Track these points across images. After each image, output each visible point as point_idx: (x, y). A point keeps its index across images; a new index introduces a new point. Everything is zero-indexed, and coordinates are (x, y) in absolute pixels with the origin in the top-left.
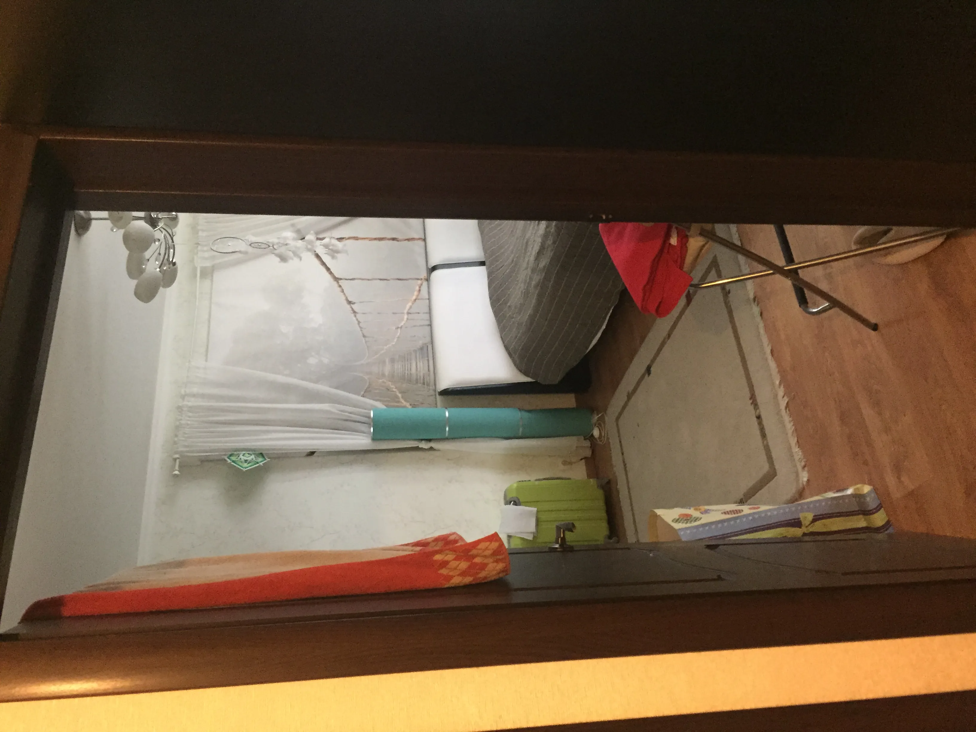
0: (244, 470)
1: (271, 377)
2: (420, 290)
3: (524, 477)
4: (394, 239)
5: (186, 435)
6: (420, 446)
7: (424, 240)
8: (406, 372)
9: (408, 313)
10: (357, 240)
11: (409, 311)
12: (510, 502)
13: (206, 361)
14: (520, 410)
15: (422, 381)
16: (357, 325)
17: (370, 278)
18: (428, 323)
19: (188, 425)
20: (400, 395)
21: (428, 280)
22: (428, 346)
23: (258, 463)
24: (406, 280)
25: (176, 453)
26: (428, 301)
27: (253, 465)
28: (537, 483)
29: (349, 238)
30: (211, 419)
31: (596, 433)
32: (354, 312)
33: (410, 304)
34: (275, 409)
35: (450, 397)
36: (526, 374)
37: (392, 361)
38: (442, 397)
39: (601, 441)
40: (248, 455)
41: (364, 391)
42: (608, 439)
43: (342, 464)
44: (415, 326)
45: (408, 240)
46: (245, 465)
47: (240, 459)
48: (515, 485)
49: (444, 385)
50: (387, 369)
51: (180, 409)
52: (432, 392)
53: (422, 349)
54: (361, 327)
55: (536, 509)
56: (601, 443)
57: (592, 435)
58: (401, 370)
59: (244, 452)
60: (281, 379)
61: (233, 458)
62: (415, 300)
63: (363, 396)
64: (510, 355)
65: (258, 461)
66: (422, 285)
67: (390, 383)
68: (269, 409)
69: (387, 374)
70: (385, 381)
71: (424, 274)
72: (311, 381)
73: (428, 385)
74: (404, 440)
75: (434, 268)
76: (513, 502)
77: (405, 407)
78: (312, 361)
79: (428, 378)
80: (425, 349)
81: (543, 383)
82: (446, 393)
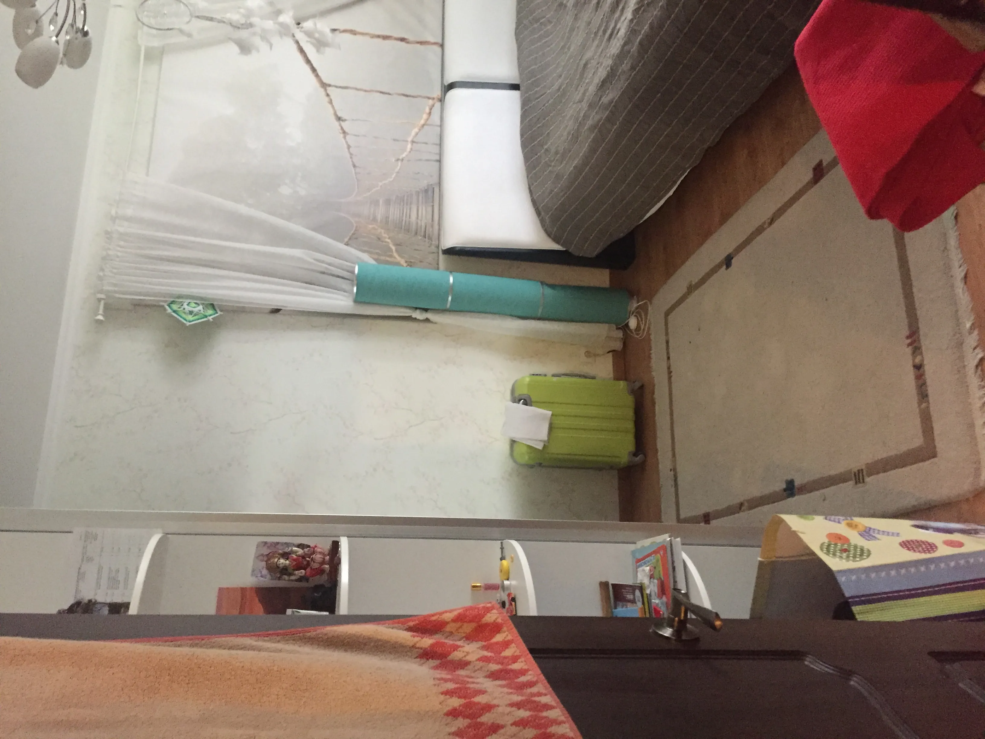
0: (188, 324)
1: (230, 205)
2: (430, 113)
3: (538, 368)
4: (402, 40)
5: (115, 271)
6: (414, 316)
7: (442, 46)
8: (404, 218)
9: (413, 142)
10: (355, 34)
11: (415, 140)
12: (520, 400)
13: (147, 175)
14: (542, 283)
15: (422, 234)
16: (347, 150)
17: (367, 89)
18: (437, 157)
19: (118, 257)
20: (393, 248)
21: (442, 100)
22: (434, 188)
23: (206, 317)
24: (413, 97)
25: (101, 292)
26: (439, 128)
27: (201, 319)
28: (555, 379)
29: (345, 31)
30: (147, 252)
31: (633, 323)
32: (344, 132)
33: (416, 130)
34: (234, 249)
35: (456, 257)
36: (556, 240)
37: (388, 202)
38: (446, 256)
39: (638, 334)
40: (194, 305)
41: (348, 238)
42: (649, 334)
43: (314, 327)
44: (420, 160)
45: (421, 43)
46: (190, 318)
47: (184, 309)
48: (528, 379)
49: (450, 241)
50: (380, 212)
51: (108, 235)
52: (433, 248)
53: (426, 191)
54: (351, 154)
55: (550, 413)
56: (637, 337)
57: (627, 325)
58: (398, 216)
59: (189, 301)
60: (243, 209)
61: (175, 307)
62: (423, 126)
63: (347, 244)
64: (538, 213)
65: (207, 314)
66: (433, 106)
67: (383, 231)
68: (225, 248)
69: (379, 218)
70: (377, 227)
71: (437, 92)
72: (281, 216)
73: (430, 238)
74: (395, 306)
75: (451, 86)
76: (522, 400)
77: (398, 264)
78: (285, 190)
79: (431, 229)
80: (430, 193)
81: (577, 254)
82: (451, 252)
